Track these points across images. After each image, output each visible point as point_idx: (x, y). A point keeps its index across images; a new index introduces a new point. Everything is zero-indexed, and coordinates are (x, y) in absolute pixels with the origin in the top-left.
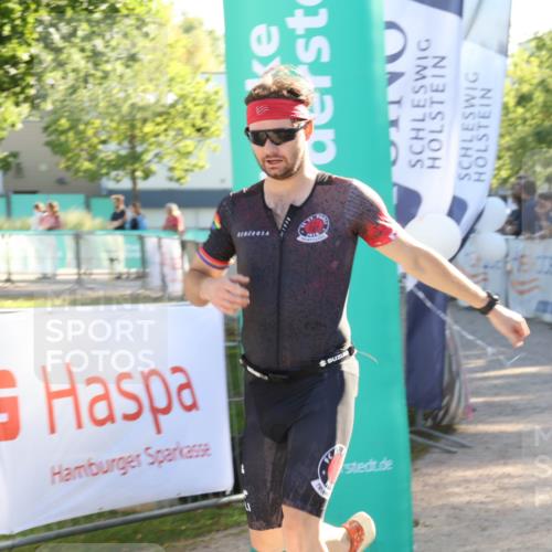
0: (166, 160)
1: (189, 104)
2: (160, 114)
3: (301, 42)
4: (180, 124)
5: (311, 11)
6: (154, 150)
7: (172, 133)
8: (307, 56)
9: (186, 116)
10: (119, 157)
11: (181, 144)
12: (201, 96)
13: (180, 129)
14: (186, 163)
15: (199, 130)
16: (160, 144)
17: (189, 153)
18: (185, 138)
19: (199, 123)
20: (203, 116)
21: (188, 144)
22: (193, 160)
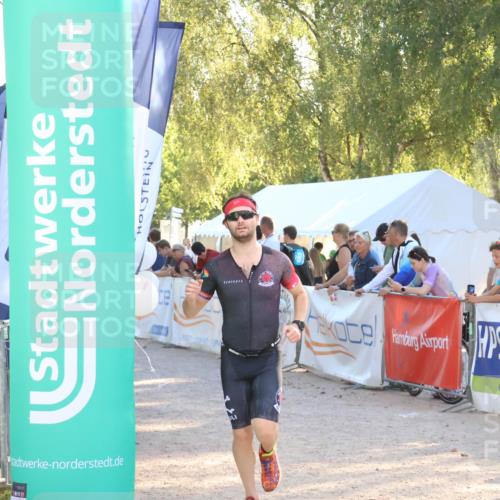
3: (72, 129)
5: (81, 104)
8: (78, 140)
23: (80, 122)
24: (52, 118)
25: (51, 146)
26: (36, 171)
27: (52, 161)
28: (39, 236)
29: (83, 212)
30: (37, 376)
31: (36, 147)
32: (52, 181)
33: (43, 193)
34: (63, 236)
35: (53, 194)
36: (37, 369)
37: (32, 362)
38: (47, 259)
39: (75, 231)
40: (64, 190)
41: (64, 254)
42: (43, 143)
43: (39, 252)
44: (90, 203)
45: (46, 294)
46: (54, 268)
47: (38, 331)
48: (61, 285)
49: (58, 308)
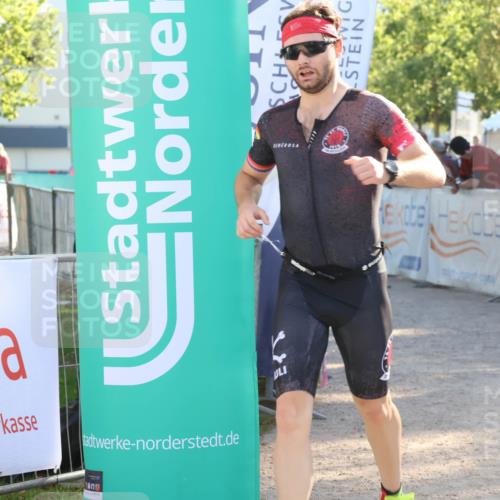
1: (20, 29)
4: (9, 51)
9: (16, 42)
11: (9, 75)
13: (9, 57)
14: (14, 97)
15: (29, 59)
17: (20, 85)
18: (15, 67)
19: (30, 50)
20: (36, 43)
21: (18, 75)
22: (23, 93)
28: (109, 116)
29: (170, 81)
34: (142, 116)
38: (120, 151)
39: (158, 109)
41: (146, 138)
43: (110, 139)
44: (180, 68)
45: (121, 200)
46: (129, 162)
47: (112, 250)
48: (141, 187)
49: (139, 218)
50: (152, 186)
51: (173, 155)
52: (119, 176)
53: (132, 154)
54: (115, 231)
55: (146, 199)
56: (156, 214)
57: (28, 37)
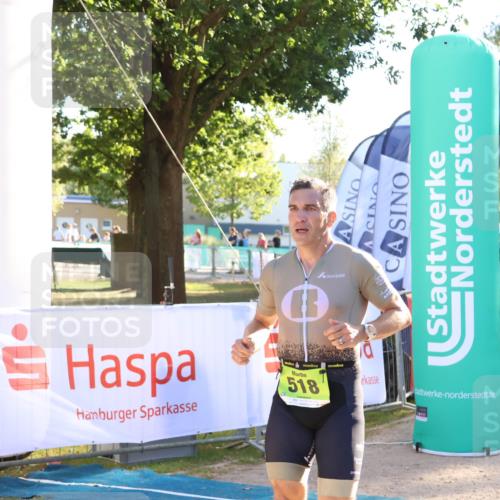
0: (250, 208)
1: (264, 178)
2: (248, 183)
3: (457, 161)
4: (258, 189)
5: (464, 145)
6: (243, 203)
7: (253, 194)
8: (461, 169)
9: (261, 185)
10: (225, 205)
11: (258, 200)
12: (270, 175)
13: (258, 192)
15: (268, 193)
16: (247, 200)
17: (262, 205)
18: (260, 196)
19: (269, 189)
20: (271, 186)
21: (262, 200)
22: (264, 209)
23: (463, 157)
24: (443, 154)
25: (443, 173)
26: (432, 190)
27: (443, 183)
28: (433, 234)
29: (464, 218)
30: (433, 332)
31: (432, 174)
32: (442, 197)
33: (436, 205)
34: (450, 235)
35: (443, 206)
36: (432, 326)
37: (429, 322)
38: (438, 251)
39: (458, 231)
40: (451, 203)
41: (452, 245)
42: (437, 171)
43: (433, 246)
44: (469, 212)
45: (438, 275)
46: (443, 257)
47: (433, 300)
48: (448, 269)
49: (447, 284)
50: (454, 269)
51: (465, 254)
52: (437, 263)
53: (445, 253)
54: (434, 290)
55: (451, 275)
56: (456, 282)
57: (268, 182)
